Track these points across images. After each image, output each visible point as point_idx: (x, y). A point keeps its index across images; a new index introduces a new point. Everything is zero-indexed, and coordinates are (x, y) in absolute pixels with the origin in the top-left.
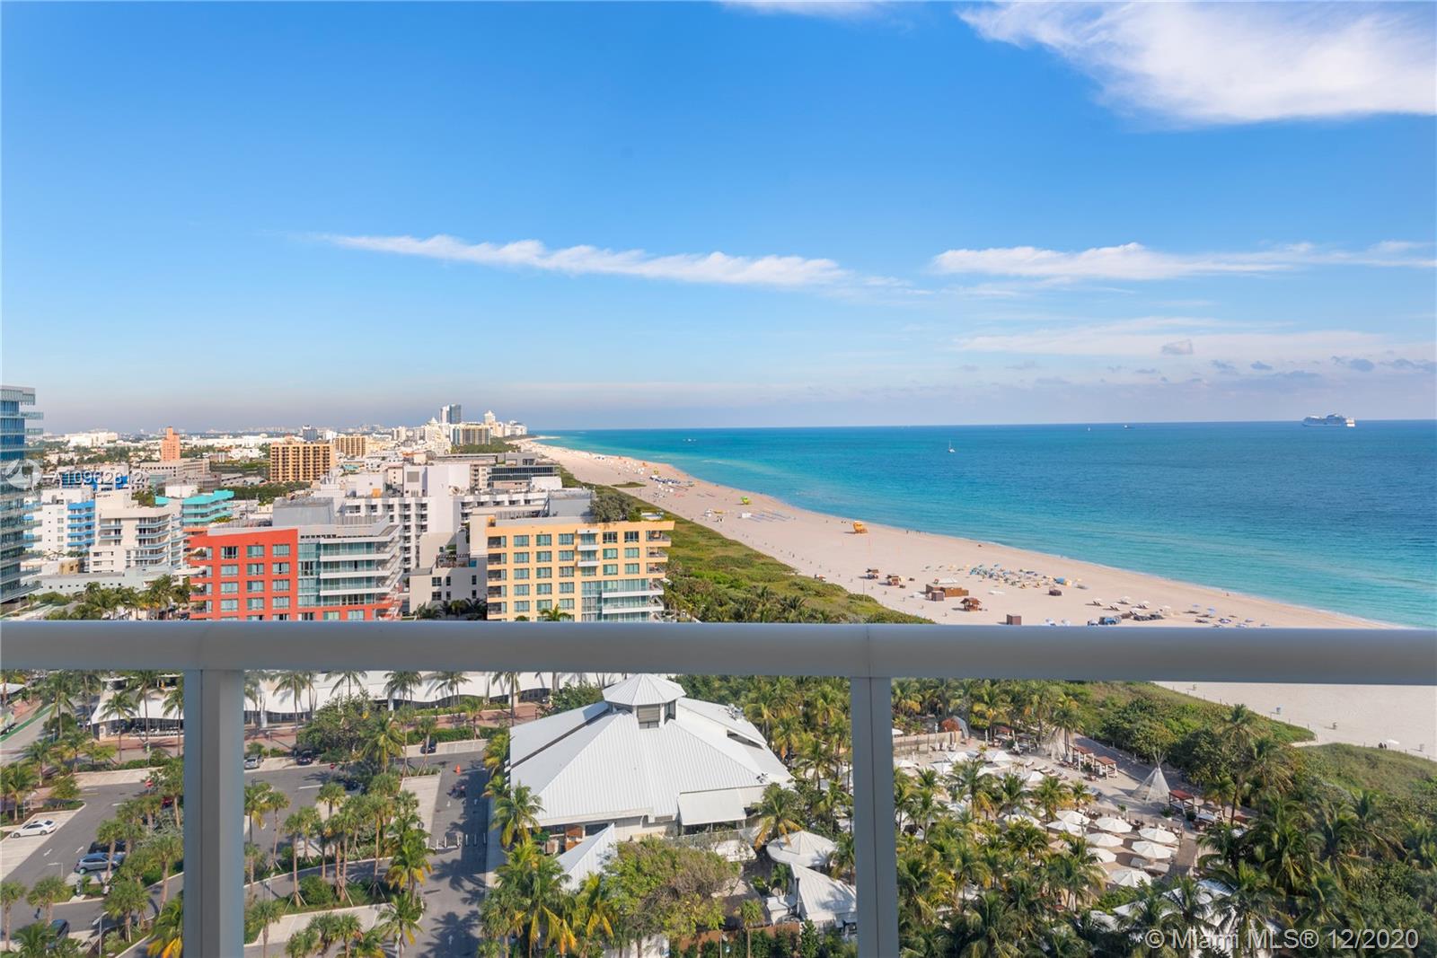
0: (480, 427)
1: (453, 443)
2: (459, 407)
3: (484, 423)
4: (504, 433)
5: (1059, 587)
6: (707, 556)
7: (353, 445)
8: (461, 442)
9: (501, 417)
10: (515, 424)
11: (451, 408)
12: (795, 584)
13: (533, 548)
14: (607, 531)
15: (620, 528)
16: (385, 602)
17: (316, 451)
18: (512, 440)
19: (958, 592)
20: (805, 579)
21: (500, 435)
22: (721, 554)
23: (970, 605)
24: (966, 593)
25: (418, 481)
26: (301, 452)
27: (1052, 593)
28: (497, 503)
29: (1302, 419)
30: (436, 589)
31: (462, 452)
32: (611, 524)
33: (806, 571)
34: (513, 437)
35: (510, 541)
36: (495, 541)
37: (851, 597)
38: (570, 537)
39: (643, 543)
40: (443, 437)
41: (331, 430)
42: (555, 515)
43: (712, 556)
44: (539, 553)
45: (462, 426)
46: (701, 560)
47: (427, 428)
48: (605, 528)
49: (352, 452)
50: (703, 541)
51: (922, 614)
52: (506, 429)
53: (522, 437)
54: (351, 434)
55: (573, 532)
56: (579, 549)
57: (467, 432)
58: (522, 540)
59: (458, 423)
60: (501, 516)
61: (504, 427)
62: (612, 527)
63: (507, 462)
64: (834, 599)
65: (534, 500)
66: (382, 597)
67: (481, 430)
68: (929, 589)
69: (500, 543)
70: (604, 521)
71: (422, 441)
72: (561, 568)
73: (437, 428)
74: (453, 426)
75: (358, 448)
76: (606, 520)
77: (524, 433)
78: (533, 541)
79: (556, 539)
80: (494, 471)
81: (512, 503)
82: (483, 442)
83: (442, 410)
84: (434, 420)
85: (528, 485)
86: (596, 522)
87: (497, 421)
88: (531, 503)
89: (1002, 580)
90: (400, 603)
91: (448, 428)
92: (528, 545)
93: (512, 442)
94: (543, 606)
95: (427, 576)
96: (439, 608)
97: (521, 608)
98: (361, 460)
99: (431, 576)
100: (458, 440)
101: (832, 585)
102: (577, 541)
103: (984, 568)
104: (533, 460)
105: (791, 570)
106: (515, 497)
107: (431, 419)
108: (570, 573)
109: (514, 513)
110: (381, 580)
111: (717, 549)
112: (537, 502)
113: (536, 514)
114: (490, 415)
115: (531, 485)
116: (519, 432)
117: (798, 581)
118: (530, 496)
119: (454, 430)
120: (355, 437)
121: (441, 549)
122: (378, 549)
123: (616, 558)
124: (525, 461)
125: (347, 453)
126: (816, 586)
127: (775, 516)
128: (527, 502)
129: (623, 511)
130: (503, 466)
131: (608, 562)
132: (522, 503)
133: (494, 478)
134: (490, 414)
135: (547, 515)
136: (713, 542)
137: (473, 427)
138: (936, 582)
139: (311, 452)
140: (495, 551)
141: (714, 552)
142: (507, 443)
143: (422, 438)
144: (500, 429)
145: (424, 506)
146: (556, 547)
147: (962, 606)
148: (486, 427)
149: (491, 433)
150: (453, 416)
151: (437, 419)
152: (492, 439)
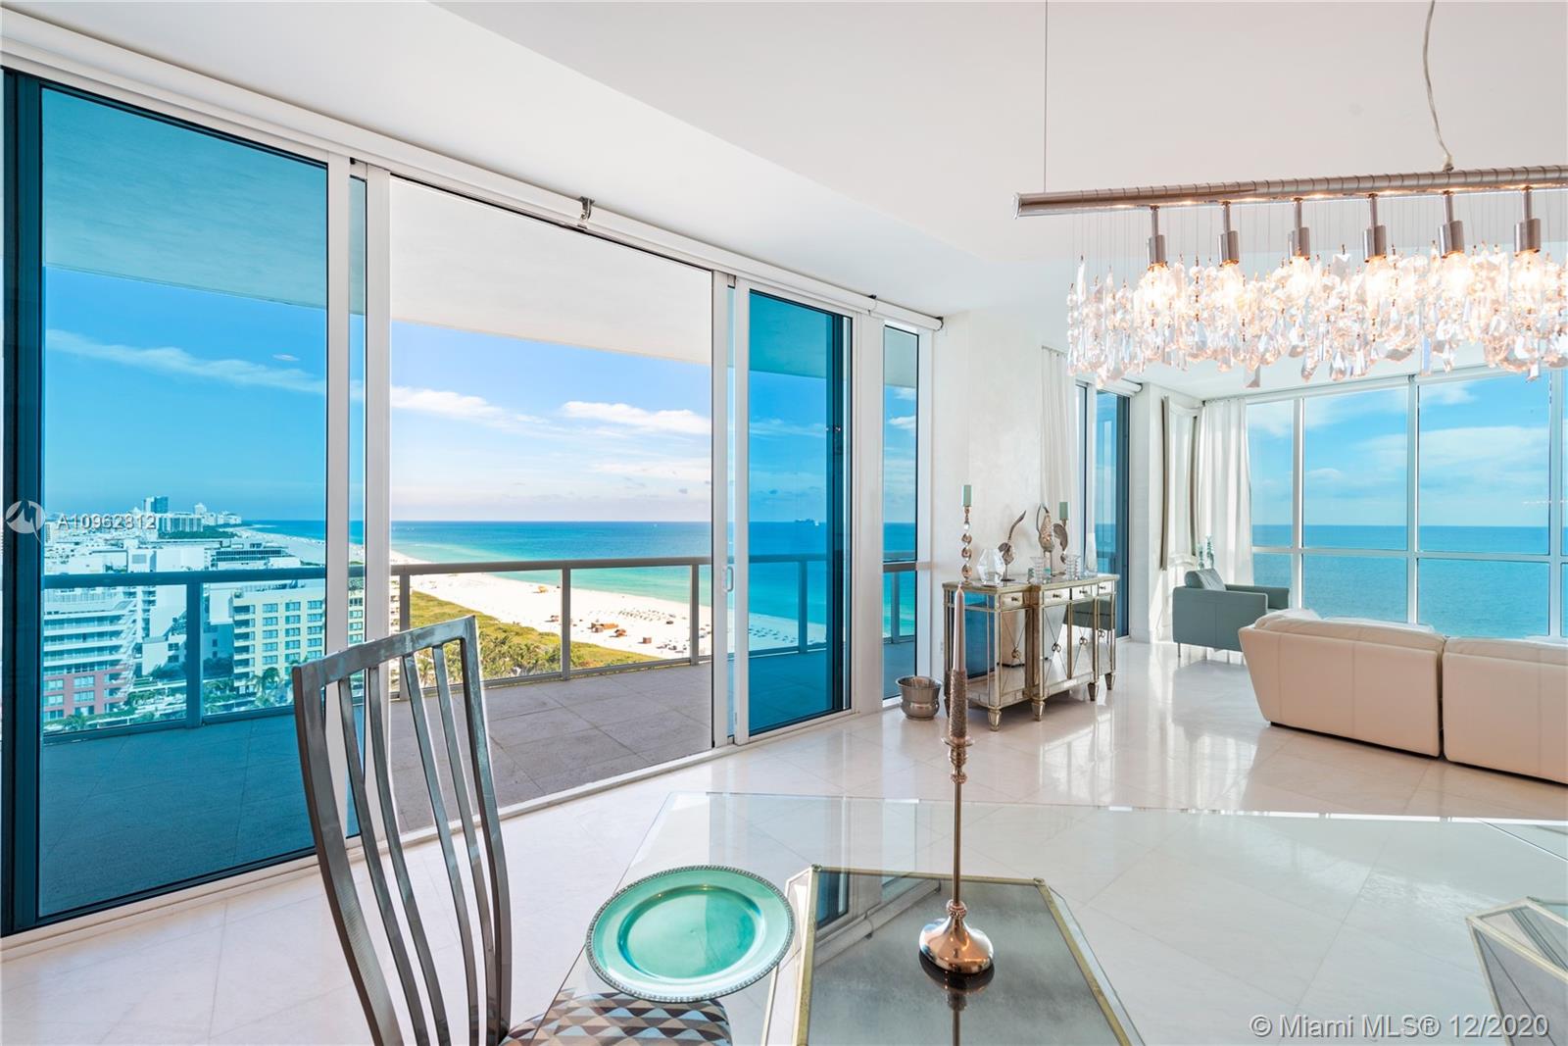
0: (191, 517)
1: (160, 529)
2: (166, 499)
3: (194, 513)
4: (216, 520)
5: (672, 619)
8: (169, 529)
9: (213, 508)
10: (229, 515)
11: (156, 499)
12: (500, 629)
13: (282, 613)
16: (118, 667)
18: (228, 528)
19: (612, 626)
20: (507, 625)
21: (213, 523)
23: (620, 633)
24: (617, 626)
25: (145, 562)
27: (668, 623)
29: (793, 521)
30: (172, 653)
31: (172, 538)
33: (506, 618)
34: (227, 525)
35: (259, 609)
36: (240, 610)
37: (541, 634)
38: (319, 603)
42: (302, 587)
44: (287, 617)
45: (169, 515)
51: (590, 642)
52: (219, 519)
53: (235, 526)
57: (176, 520)
58: (271, 607)
59: (166, 512)
61: (217, 517)
63: (233, 546)
64: (530, 636)
66: (115, 663)
67: (192, 520)
68: (593, 626)
69: (247, 611)
72: (309, 628)
74: (158, 516)
77: (239, 521)
78: (281, 608)
79: (304, 606)
80: (218, 553)
82: (195, 529)
83: (145, 501)
84: (136, 510)
85: (264, 564)
87: (207, 511)
89: (638, 617)
90: (134, 668)
92: (277, 611)
93: (226, 530)
94: (292, 658)
95: (162, 643)
96: (177, 668)
97: (269, 661)
99: (167, 643)
100: (165, 527)
101: (527, 628)
103: (627, 611)
104: (260, 544)
105: (495, 619)
107: (132, 509)
110: (115, 649)
113: (283, 587)
114: (200, 507)
115: (268, 564)
116: (232, 522)
117: (501, 626)
119: (160, 519)
121: (175, 620)
122: (111, 622)
124: (253, 545)
126: (515, 629)
130: (229, 549)
133: (219, 560)
134: (201, 505)
135: (294, 587)
136: (431, 603)
137: (184, 516)
138: (597, 621)
140: (242, 617)
142: (221, 530)
144: (212, 519)
146: (304, 612)
147: (615, 634)
148: (197, 516)
149: (203, 522)
150: (159, 505)
151: (139, 508)
152: (204, 527)
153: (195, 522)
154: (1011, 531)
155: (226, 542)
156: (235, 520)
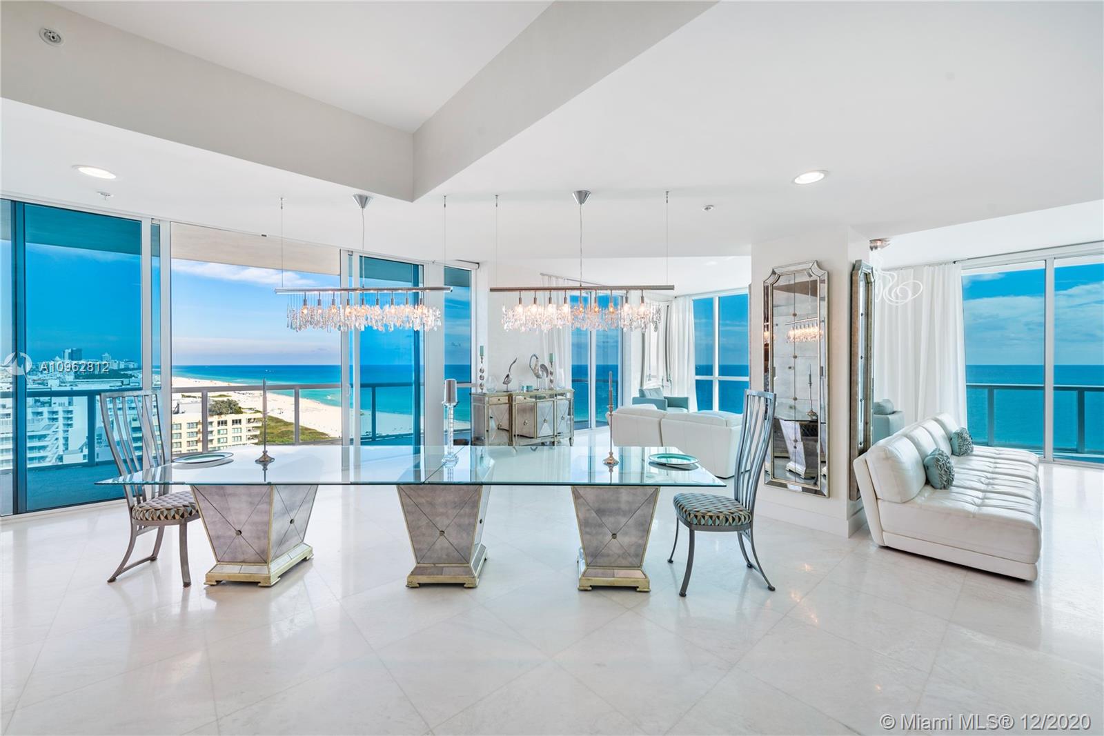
2: (80, 350)
4: (119, 367)
6: (276, 431)
9: (116, 357)
10: (128, 361)
11: (72, 350)
14: (221, 419)
15: (230, 418)
21: (116, 368)
22: (284, 429)
32: (223, 416)
34: (127, 369)
38: (195, 425)
39: (244, 424)
42: (183, 413)
43: (279, 431)
46: (272, 433)
48: (219, 418)
50: (274, 424)
52: (121, 364)
53: (133, 369)
55: (193, 421)
59: (80, 359)
61: (119, 364)
62: (223, 418)
63: (131, 384)
70: (218, 414)
72: (189, 442)
76: (220, 414)
77: (136, 366)
79: (184, 426)
83: (64, 352)
86: (213, 415)
87: (112, 359)
93: (127, 373)
95: (79, 454)
99: (82, 454)
105: (327, 435)
107: (55, 357)
108: (195, 444)
111: (281, 428)
116: (131, 366)
123: (227, 434)
127: (314, 410)
129: (231, 408)
130: (129, 387)
131: (220, 436)
134: (107, 355)
135: (177, 413)
136: (279, 424)
140: (137, 435)
142: (122, 373)
144: (115, 364)
145: (70, 412)
146: (185, 431)
150: (75, 355)
151: (60, 357)
154: (510, 369)
155: (126, 381)
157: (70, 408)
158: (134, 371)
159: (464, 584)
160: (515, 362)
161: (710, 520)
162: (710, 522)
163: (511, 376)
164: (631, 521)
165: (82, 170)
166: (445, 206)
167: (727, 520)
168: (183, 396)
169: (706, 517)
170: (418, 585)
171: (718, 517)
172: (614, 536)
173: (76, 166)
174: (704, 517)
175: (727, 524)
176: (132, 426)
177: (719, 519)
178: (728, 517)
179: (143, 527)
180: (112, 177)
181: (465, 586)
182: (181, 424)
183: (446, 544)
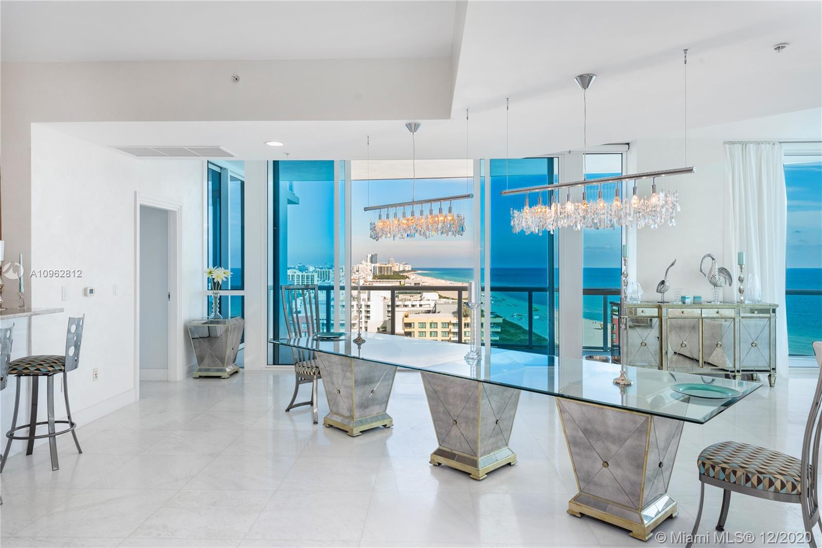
0: (387, 266)
1: (374, 274)
3: (389, 263)
4: (400, 269)
7: (324, 274)
8: (377, 273)
9: (397, 260)
10: (405, 264)
11: (372, 255)
13: (428, 329)
14: (466, 322)
17: (308, 277)
18: (403, 273)
21: (397, 270)
26: (300, 278)
28: (406, 306)
31: (378, 279)
34: (404, 271)
35: (417, 325)
36: (408, 325)
38: (447, 324)
40: (369, 270)
41: (312, 266)
42: (439, 313)
44: (431, 332)
45: (378, 265)
47: (360, 266)
48: (465, 320)
49: (324, 278)
50: (512, 331)
52: (400, 267)
53: (408, 271)
54: (322, 268)
55: (448, 322)
56: (452, 331)
57: (380, 268)
58: (423, 325)
59: (376, 263)
60: (411, 312)
62: (469, 320)
63: (406, 285)
65: (424, 305)
67: (387, 267)
69: (411, 326)
71: (357, 273)
73: (365, 266)
74: (373, 265)
75: (326, 276)
76: (465, 316)
77: (410, 269)
78: (428, 325)
79: (440, 325)
81: (413, 306)
82: (389, 274)
83: (367, 256)
84: (363, 262)
85: (421, 297)
87: (395, 263)
88: (423, 306)
91: (370, 266)
92: (425, 328)
93: (404, 274)
98: (329, 282)
102: (451, 327)
104: (419, 284)
106: (414, 303)
107: (362, 261)
109: (417, 311)
111: (520, 335)
112: (425, 306)
113: (429, 312)
114: (392, 259)
115: (423, 297)
116: (407, 269)
118: (422, 303)
119: (374, 267)
120: (324, 269)
121: (379, 328)
124: (415, 284)
125: (321, 278)
128: (421, 305)
132: (418, 306)
133: (398, 293)
135: (434, 312)
136: (518, 331)
137: (384, 265)
139: (305, 278)
140: (408, 330)
141: (519, 337)
142: (401, 274)
143: (358, 271)
144: (397, 267)
145: (368, 306)
146: (440, 329)
148: (390, 265)
149: (393, 269)
150: (373, 259)
151: (365, 261)
152: (393, 272)
153: (389, 269)
154: (667, 272)
155: (402, 281)
156: (408, 268)
157: (369, 303)
158: (409, 273)
159: (471, 474)
160: (673, 264)
161: (721, 472)
162: (722, 476)
163: (667, 283)
164: (622, 451)
165: (268, 143)
166: (467, 118)
167: (748, 479)
168: (440, 297)
169: (717, 468)
170: (437, 465)
171: (735, 472)
172: (606, 464)
173: (265, 143)
174: (713, 467)
175: (749, 484)
176: (405, 322)
177: (735, 475)
178: (750, 475)
179: (303, 379)
180: (282, 144)
181: (471, 476)
182: (437, 323)
183: (459, 434)
